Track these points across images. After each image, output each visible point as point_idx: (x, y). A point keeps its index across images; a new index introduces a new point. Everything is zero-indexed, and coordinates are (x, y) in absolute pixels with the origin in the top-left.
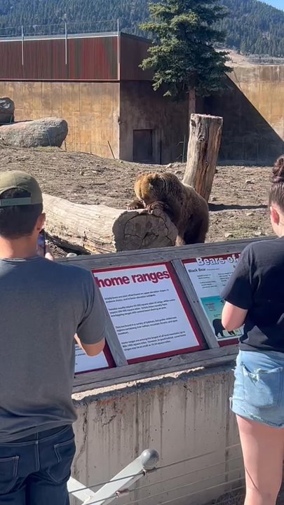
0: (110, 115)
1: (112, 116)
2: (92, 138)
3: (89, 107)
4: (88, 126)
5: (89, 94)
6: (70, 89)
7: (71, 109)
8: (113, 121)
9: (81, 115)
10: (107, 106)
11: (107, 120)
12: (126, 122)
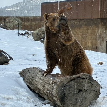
0: (96, 34)
1: (97, 35)
2: (87, 45)
3: (86, 31)
4: (86, 40)
5: (86, 25)
6: (78, 23)
7: (78, 32)
8: (97, 37)
9: (82, 35)
10: (94, 30)
11: (94, 37)
12: (103, 37)
